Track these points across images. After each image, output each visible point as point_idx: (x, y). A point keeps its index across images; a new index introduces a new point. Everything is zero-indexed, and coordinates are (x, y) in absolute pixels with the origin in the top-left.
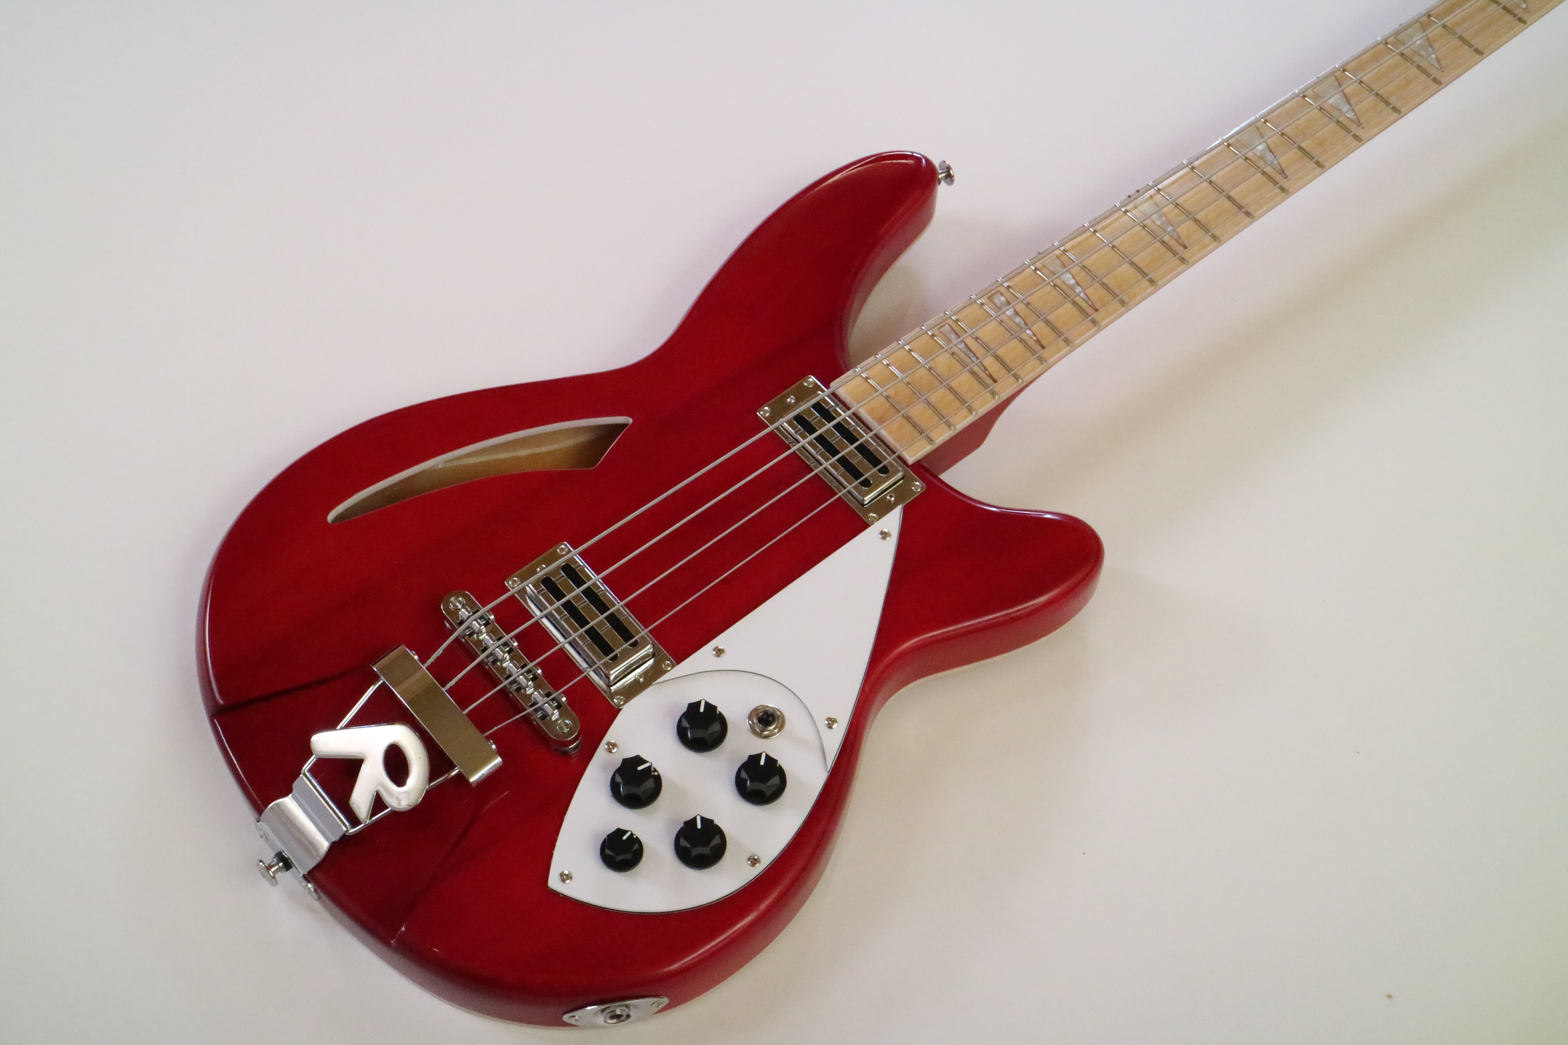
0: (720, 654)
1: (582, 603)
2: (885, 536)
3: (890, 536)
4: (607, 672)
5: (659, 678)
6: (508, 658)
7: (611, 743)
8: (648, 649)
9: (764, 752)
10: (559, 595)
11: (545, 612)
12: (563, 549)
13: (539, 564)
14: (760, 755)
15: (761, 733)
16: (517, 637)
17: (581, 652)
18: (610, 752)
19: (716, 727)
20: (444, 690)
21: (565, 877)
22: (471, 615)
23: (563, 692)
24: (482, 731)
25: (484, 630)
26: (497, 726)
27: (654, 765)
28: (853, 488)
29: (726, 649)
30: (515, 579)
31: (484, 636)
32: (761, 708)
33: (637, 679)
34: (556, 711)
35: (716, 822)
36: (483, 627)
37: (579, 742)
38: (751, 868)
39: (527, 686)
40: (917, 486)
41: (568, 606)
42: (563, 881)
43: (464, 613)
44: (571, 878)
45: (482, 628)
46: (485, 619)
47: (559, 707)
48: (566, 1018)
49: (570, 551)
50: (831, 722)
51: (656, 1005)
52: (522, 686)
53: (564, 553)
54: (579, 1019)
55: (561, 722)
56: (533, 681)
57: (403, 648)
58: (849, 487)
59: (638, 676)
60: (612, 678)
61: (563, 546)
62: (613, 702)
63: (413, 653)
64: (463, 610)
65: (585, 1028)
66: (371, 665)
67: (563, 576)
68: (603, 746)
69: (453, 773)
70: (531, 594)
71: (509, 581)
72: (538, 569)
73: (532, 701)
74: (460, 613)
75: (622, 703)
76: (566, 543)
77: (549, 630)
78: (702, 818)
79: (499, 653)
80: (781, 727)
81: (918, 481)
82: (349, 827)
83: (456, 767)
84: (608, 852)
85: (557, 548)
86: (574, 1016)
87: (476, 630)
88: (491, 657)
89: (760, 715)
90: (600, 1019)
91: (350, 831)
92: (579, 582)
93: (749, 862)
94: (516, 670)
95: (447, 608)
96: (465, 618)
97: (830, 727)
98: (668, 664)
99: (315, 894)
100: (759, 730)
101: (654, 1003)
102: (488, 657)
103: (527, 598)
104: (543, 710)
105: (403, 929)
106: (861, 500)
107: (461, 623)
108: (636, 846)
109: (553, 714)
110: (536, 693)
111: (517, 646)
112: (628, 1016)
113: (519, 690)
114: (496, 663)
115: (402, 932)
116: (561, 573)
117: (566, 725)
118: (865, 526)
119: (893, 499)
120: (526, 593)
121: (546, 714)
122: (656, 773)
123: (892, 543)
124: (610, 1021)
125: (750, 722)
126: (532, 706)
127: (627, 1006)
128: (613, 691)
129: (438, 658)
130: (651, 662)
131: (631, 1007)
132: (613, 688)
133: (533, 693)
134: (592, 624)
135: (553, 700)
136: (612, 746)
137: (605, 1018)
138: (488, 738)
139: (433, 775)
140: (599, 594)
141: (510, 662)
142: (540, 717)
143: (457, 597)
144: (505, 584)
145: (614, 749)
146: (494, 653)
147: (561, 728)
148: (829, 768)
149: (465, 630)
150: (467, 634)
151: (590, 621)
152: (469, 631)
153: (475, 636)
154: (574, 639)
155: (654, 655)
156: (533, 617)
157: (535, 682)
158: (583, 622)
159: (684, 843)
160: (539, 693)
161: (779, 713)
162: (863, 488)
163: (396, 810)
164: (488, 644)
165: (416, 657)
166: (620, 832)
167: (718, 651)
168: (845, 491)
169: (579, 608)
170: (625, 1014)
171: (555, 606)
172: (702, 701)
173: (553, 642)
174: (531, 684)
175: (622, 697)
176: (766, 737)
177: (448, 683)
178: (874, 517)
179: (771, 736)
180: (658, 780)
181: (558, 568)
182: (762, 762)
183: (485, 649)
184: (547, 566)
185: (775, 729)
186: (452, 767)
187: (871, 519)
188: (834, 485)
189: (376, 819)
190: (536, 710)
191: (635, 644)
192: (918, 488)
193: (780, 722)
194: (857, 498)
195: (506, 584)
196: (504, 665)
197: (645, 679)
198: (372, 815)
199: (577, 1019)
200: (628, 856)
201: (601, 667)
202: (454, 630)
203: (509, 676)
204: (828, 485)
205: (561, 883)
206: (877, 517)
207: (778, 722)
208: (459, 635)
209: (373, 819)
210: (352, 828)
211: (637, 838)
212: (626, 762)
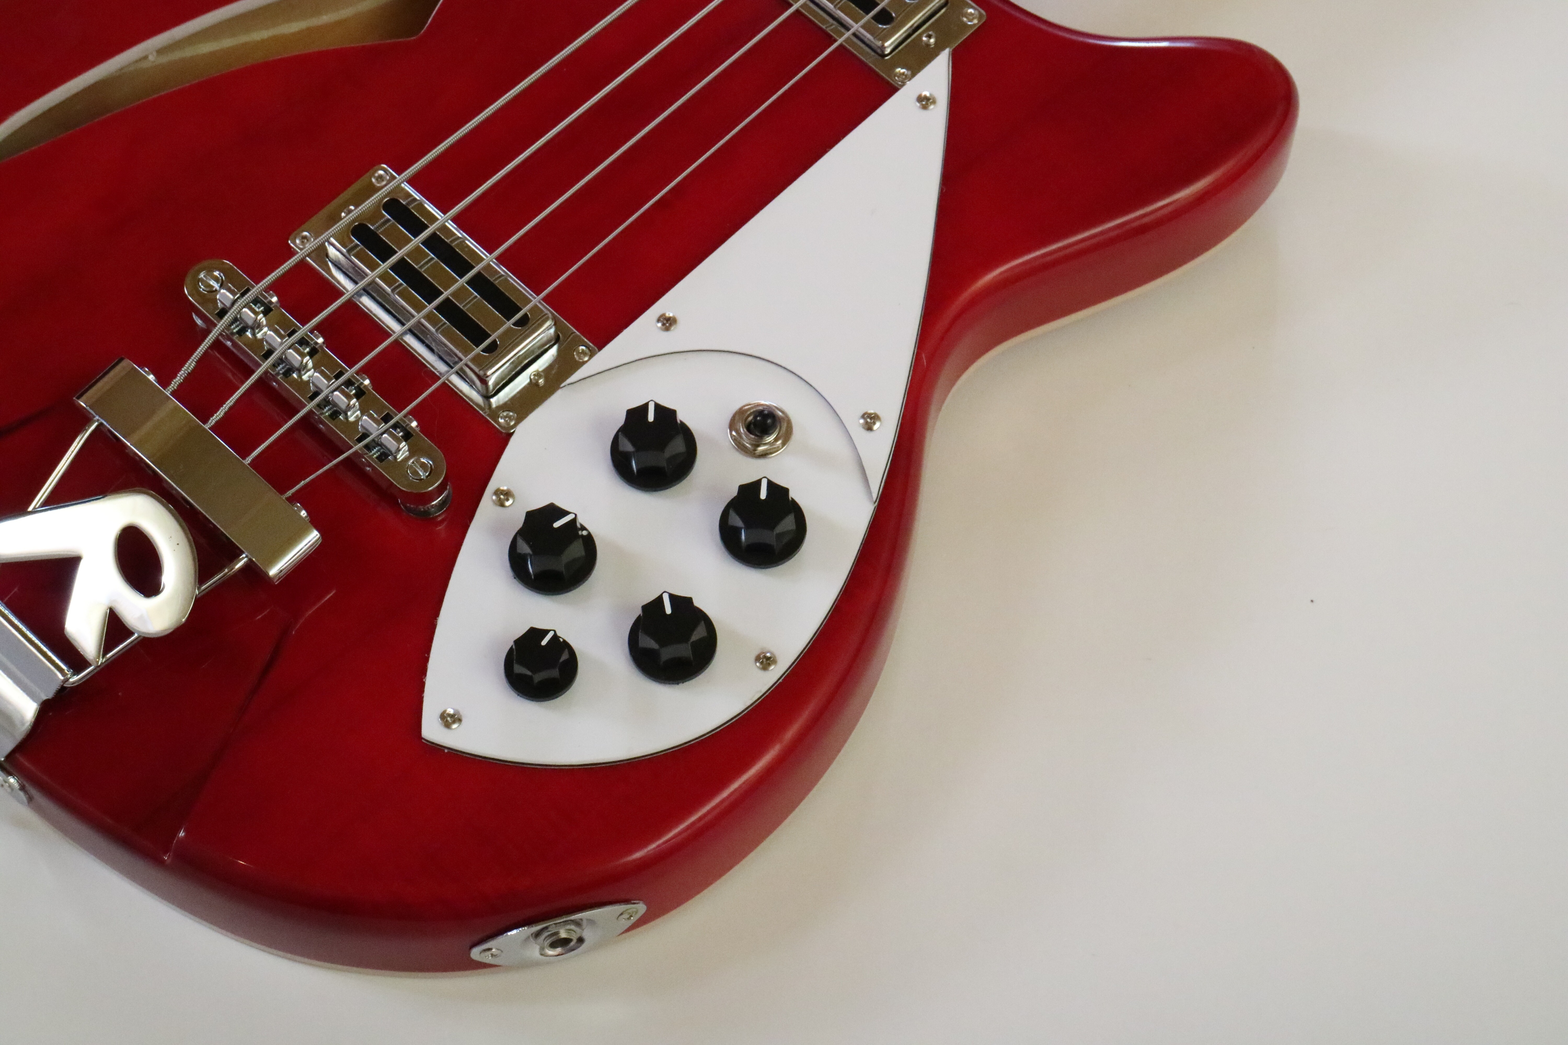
0: (671, 325)
1: (427, 263)
2: (927, 104)
3: (934, 102)
4: (481, 373)
5: (572, 374)
6: (310, 364)
7: (503, 491)
8: (547, 331)
9: (765, 477)
10: (385, 252)
11: (362, 284)
12: (381, 177)
13: (344, 206)
14: (758, 483)
15: (755, 450)
16: (320, 328)
17: (433, 346)
18: (502, 505)
19: (678, 446)
20: (207, 427)
21: (449, 720)
22: (238, 298)
23: (410, 413)
24: (282, 490)
25: (264, 321)
26: (304, 480)
27: (581, 520)
28: (863, 27)
29: (678, 317)
30: (305, 233)
31: (265, 332)
32: (749, 409)
33: (534, 381)
34: (404, 443)
35: (697, 603)
36: (261, 315)
37: (447, 496)
38: (762, 673)
39: (349, 407)
40: (971, 14)
41: (401, 268)
42: (447, 725)
43: (225, 296)
44: (460, 720)
45: (259, 318)
46: (263, 304)
47: (408, 436)
48: (476, 954)
49: (394, 178)
50: (870, 420)
51: (626, 916)
52: (340, 409)
53: (384, 183)
54: (498, 952)
55: (413, 463)
56: (358, 399)
57: (127, 363)
58: (856, 27)
59: (534, 375)
60: (491, 382)
61: (381, 172)
62: (498, 423)
63: (145, 372)
64: (222, 291)
65: (509, 968)
66: (74, 398)
67: (388, 220)
68: (488, 498)
69: (239, 566)
70: (336, 256)
71: (295, 239)
72: (343, 214)
73: (359, 432)
74: (218, 297)
75: (512, 423)
76: (385, 166)
77: (375, 315)
78: (672, 597)
79: (294, 357)
80: (786, 437)
81: (972, 7)
82: (69, 673)
83: (242, 552)
84: (519, 669)
85: (373, 175)
86: (490, 949)
87: (250, 323)
88: (281, 366)
89: (750, 418)
90: (534, 951)
91: (71, 680)
92: (416, 227)
93: (758, 664)
94: (326, 382)
95: (195, 291)
96: (228, 304)
97: (869, 428)
98: (583, 352)
99: (21, 794)
100: (750, 444)
101: (622, 914)
102: (274, 366)
103: (330, 264)
104: (381, 445)
105: (182, 834)
106: (879, 47)
107: (222, 313)
108: (565, 656)
109: (398, 450)
110: (365, 418)
111: (323, 343)
112: (581, 940)
113: (335, 415)
114: (290, 375)
115: (181, 841)
116: (384, 216)
117: (423, 465)
118: (888, 90)
119: (932, 41)
120: (327, 256)
121: (386, 451)
122: (585, 533)
123: (939, 114)
124: (551, 952)
125: (734, 433)
126: (360, 440)
127: (578, 923)
128: (494, 406)
129: (190, 376)
130: (553, 351)
131: (584, 923)
132: (494, 401)
133: (358, 419)
134: (446, 294)
135: (395, 427)
136: (503, 496)
137: (542, 949)
138: (291, 500)
139: (203, 571)
140: (453, 245)
141: (315, 371)
142: (377, 458)
143: (210, 271)
144: (289, 245)
145: (508, 500)
146: (286, 358)
147: (415, 473)
148: (875, 496)
149: (230, 326)
150: (235, 331)
151: (443, 291)
152: (237, 326)
153: (249, 334)
154: (419, 322)
155: (557, 339)
156: (342, 294)
157: (360, 400)
158: (431, 293)
159: (647, 642)
160: (371, 417)
161: (780, 414)
162: (880, 26)
163: (146, 636)
164: (274, 345)
165: (151, 377)
166: (535, 634)
167: (665, 322)
168: (848, 34)
169: (422, 270)
170: (574, 937)
171: (379, 271)
172: (650, 403)
173: (384, 333)
174: (354, 405)
175: (511, 414)
176: (764, 455)
177: (212, 416)
178: (903, 74)
179: (771, 453)
180: (589, 542)
181: (377, 206)
182: (763, 495)
183: (269, 353)
184: (356, 207)
185: (776, 440)
186: (234, 553)
187: (898, 77)
188: (829, 27)
189: (113, 656)
190: (368, 447)
191: (523, 322)
192: (973, 19)
193: (784, 429)
194: (873, 45)
195: (292, 245)
196: (305, 377)
197: (546, 381)
198: (107, 649)
199: (494, 954)
200: (555, 673)
201: (470, 364)
202: (211, 325)
203: (316, 394)
204: (820, 28)
205: (446, 730)
206: (910, 73)
207: (781, 428)
208: (221, 334)
209: (108, 656)
210: (74, 675)
211: (564, 641)
212: (531, 516)
